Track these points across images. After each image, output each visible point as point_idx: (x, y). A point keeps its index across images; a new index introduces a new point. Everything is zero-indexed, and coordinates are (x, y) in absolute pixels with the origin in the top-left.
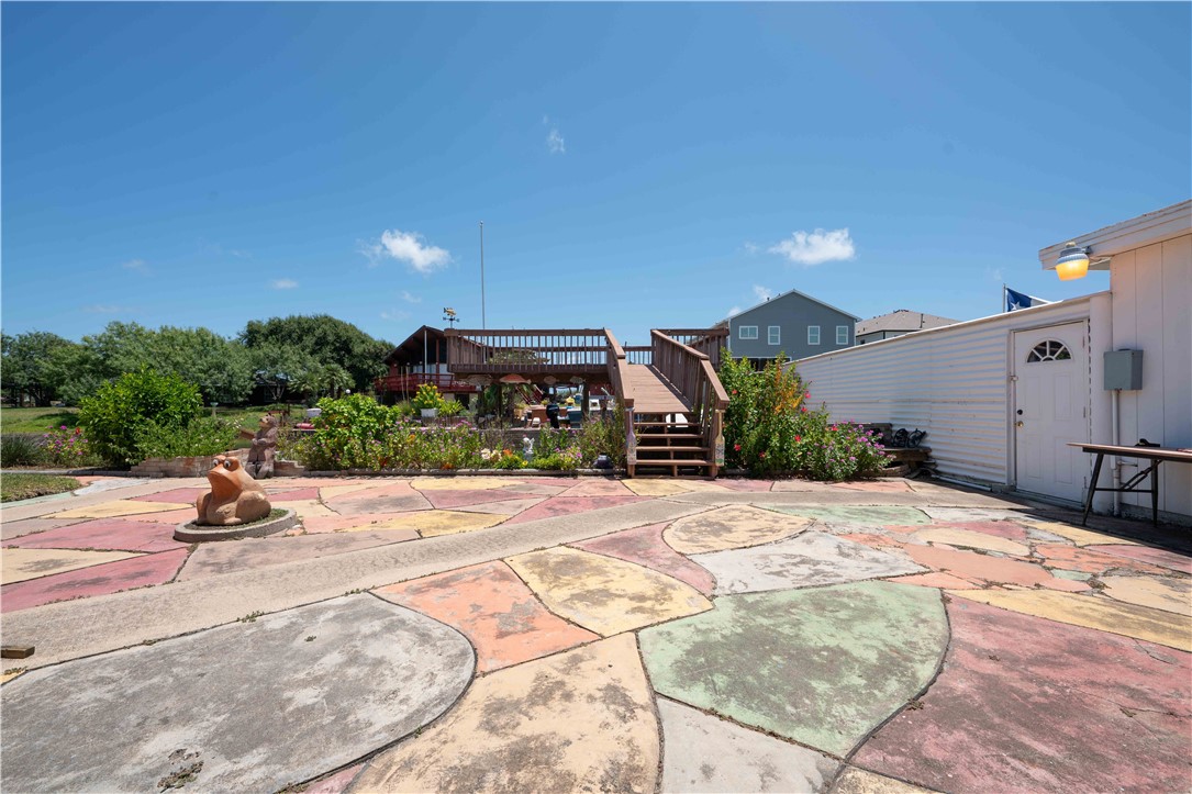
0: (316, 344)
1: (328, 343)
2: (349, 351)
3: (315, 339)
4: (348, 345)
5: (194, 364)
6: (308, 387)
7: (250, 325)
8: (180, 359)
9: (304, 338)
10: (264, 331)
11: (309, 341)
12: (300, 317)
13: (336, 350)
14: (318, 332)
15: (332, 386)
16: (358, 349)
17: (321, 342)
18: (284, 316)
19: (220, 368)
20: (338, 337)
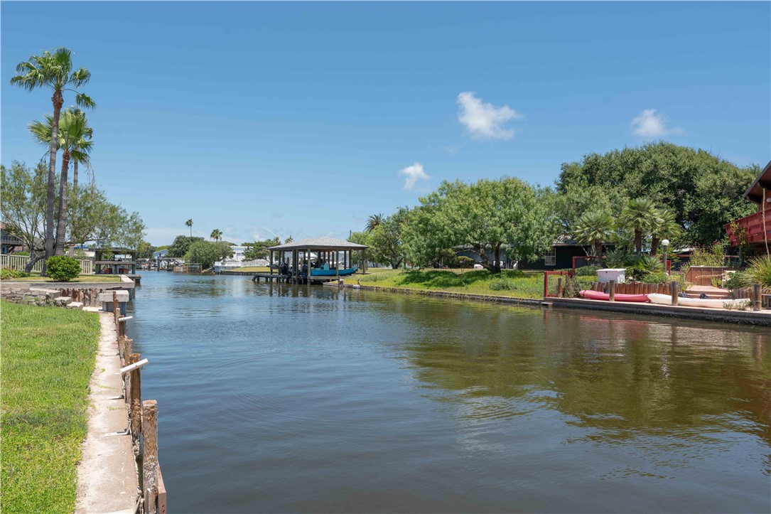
0: (643, 182)
1: (661, 179)
2: (691, 188)
3: (641, 175)
4: (690, 179)
5: (493, 215)
6: (598, 235)
7: (565, 167)
8: (478, 212)
9: (627, 176)
10: (578, 172)
11: (633, 179)
12: (625, 151)
13: (672, 187)
14: (646, 166)
15: (639, 233)
16: (702, 184)
17: (649, 179)
18: (602, 153)
19: (516, 219)
20: (676, 168)
